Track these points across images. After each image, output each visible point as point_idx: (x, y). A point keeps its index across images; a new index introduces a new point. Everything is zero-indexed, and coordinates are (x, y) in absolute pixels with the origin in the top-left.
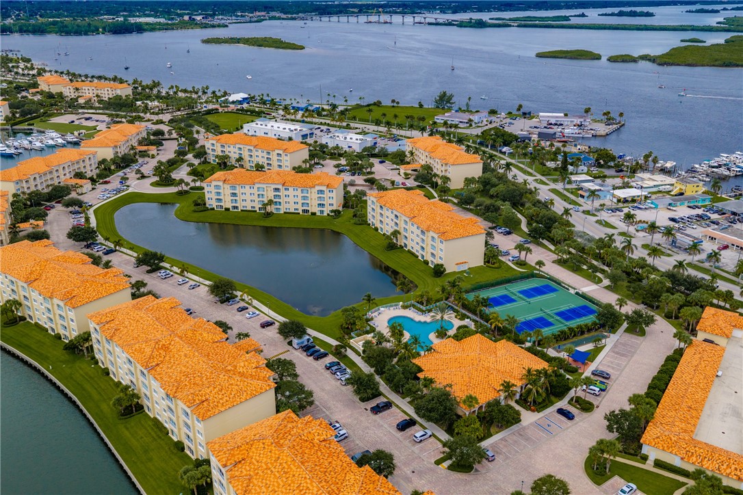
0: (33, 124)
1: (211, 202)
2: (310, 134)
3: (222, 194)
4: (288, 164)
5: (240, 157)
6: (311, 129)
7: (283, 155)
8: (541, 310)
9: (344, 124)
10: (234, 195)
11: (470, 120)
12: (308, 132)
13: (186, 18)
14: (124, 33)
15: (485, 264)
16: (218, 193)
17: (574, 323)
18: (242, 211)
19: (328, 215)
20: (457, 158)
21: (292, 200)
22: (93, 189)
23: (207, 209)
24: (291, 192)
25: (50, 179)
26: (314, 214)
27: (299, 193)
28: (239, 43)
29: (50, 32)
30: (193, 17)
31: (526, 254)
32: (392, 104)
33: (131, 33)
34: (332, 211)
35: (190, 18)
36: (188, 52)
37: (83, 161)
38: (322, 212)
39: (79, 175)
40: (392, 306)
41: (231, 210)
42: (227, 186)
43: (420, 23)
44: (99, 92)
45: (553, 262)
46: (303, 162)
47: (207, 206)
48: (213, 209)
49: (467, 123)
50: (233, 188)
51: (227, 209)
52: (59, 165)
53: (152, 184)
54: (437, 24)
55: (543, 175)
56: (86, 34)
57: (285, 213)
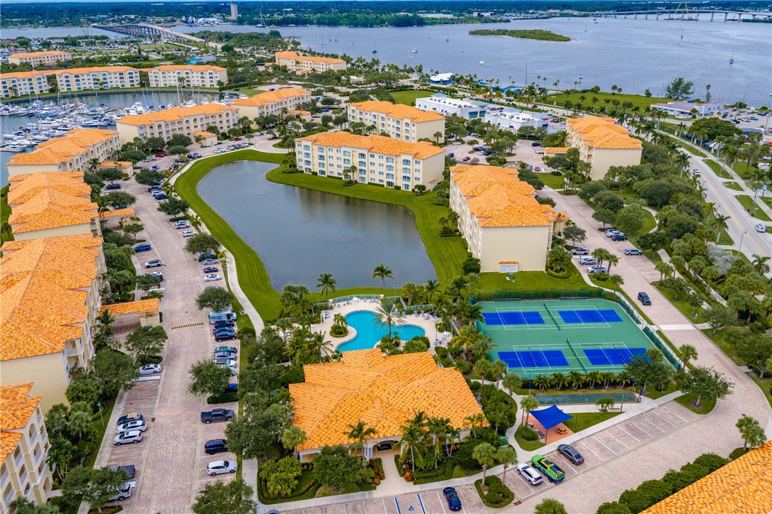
0: (238, 90)
1: (301, 165)
2: (480, 112)
3: (311, 156)
4: (414, 135)
5: (373, 126)
6: (483, 107)
7: (411, 125)
8: (568, 342)
9: (530, 106)
10: (322, 157)
11: (694, 111)
12: (479, 110)
13: (475, 14)
14: (406, 26)
15: (546, 270)
16: (307, 155)
17: (602, 369)
18: (328, 176)
19: (413, 190)
20: (608, 141)
21: (377, 169)
22: (219, 143)
23: (297, 171)
24: (376, 160)
25: (179, 129)
26: (398, 188)
27: (384, 161)
28: (504, 34)
29: (342, 25)
30: (482, 14)
31: (610, 265)
32: (613, 91)
33: (412, 26)
34: (417, 186)
35: (479, 14)
36: (447, 41)
37: (220, 116)
38: (407, 186)
39: (212, 129)
40: (370, 298)
41: (318, 174)
42: (316, 148)
43: (733, 20)
44: (316, 66)
45: (652, 284)
46: (435, 135)
47: (298, 168)
48: (302, 172)
49: (690, 114)
50: (321, 149)
51: (315, 174)
52: (190, 116)
53: (274, 146)
54: (754, 21)
55: (744, 178)
56: (371, 26)
57: (369, 183)
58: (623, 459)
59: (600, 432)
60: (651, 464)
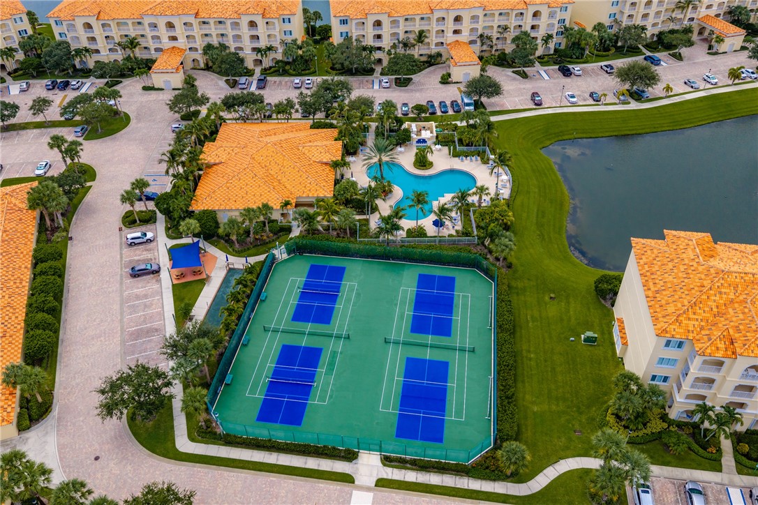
58: (116, 307)
59: (163, 304)
60: (95, 323)
